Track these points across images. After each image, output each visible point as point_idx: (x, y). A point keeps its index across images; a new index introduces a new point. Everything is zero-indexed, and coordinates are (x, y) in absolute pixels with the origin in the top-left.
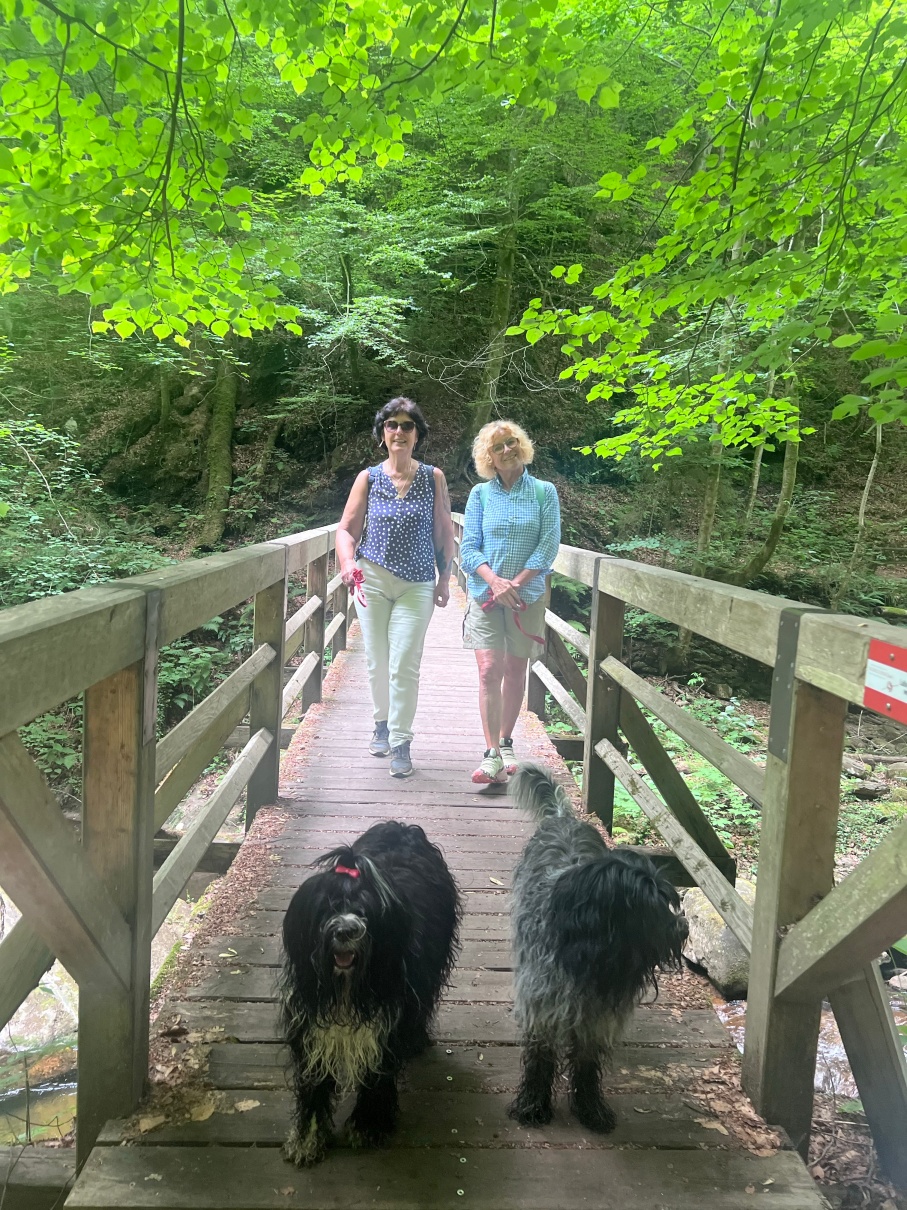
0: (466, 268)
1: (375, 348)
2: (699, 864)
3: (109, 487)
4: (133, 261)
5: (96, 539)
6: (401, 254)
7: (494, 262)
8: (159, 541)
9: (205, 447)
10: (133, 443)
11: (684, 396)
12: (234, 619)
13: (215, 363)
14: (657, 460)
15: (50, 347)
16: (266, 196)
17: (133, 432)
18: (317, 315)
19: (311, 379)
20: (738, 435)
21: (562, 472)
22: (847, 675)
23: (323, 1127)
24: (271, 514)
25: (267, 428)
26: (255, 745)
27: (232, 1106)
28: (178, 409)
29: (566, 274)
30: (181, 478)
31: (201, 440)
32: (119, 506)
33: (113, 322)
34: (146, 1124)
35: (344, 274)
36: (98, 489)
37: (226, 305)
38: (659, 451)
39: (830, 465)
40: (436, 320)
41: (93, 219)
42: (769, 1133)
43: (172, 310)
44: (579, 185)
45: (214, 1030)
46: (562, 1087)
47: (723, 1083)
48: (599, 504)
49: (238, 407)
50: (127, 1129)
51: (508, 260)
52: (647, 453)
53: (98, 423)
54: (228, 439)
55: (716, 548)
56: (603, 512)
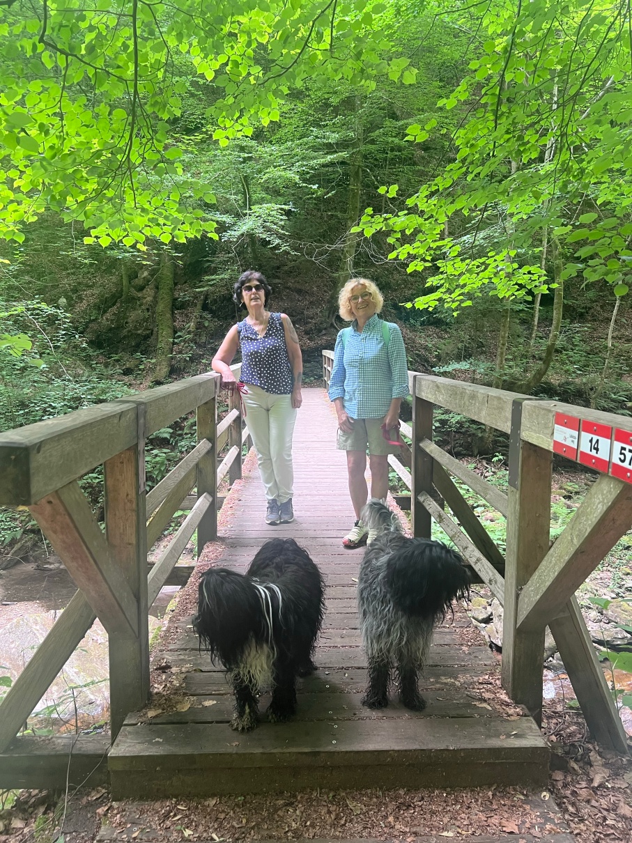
0: (329, 180)
1: (267, 239)
2: (477, 560)
3: (91, 343)
4: (110, 200)
5: (84, 379)
6: (283, 173)
7: (347, 175)
8: (126, 379)
9: (154, 313)
10: (105, 312)
11: (470, 266)
12: (180, 430)
13: (158, 255)
14: (456, 309)
15: (46, 248)
16: (188, 138)
17: (104, 305)
18: (227, 219)
19: (225, 262)
20: (508, 290)
21: (400, 319)
22: (545, 434)
23: (253, 710)
24: (201, 357)
25: (196, 298)
26: (202, 503)
27: (200, 704)
28: (134, 287)
29: (387, 192)
30: (139, 334)
31: (151, 308)
32: (98, 355)
33: (97, 237)
34: (151, 714)
35: (244, 189)
36: (84, 345)
37: (169, 223)
38: (456, 304)
39: (589, 305)
40: (309, 217)
41: (84, 175)
42: (516, 709)
43: (135, 228)
44: (404, 119)
45: (187, 666)
46: (394, 688)
47: (491, 684)
48: (428, 340)
49: (176, 284)
50: (141, 717)
51: (357, 173)
52: (449, 305)
53: (81, 299)
54: (170, 306)
55: (510, 367)
56: (430, 346)
